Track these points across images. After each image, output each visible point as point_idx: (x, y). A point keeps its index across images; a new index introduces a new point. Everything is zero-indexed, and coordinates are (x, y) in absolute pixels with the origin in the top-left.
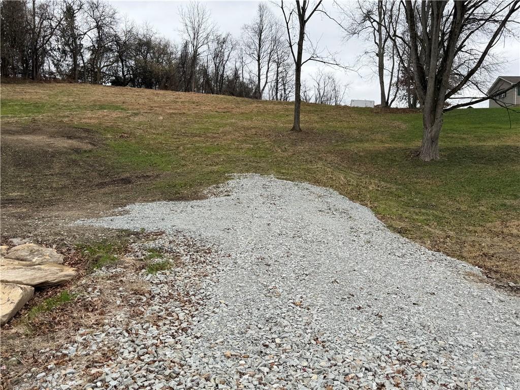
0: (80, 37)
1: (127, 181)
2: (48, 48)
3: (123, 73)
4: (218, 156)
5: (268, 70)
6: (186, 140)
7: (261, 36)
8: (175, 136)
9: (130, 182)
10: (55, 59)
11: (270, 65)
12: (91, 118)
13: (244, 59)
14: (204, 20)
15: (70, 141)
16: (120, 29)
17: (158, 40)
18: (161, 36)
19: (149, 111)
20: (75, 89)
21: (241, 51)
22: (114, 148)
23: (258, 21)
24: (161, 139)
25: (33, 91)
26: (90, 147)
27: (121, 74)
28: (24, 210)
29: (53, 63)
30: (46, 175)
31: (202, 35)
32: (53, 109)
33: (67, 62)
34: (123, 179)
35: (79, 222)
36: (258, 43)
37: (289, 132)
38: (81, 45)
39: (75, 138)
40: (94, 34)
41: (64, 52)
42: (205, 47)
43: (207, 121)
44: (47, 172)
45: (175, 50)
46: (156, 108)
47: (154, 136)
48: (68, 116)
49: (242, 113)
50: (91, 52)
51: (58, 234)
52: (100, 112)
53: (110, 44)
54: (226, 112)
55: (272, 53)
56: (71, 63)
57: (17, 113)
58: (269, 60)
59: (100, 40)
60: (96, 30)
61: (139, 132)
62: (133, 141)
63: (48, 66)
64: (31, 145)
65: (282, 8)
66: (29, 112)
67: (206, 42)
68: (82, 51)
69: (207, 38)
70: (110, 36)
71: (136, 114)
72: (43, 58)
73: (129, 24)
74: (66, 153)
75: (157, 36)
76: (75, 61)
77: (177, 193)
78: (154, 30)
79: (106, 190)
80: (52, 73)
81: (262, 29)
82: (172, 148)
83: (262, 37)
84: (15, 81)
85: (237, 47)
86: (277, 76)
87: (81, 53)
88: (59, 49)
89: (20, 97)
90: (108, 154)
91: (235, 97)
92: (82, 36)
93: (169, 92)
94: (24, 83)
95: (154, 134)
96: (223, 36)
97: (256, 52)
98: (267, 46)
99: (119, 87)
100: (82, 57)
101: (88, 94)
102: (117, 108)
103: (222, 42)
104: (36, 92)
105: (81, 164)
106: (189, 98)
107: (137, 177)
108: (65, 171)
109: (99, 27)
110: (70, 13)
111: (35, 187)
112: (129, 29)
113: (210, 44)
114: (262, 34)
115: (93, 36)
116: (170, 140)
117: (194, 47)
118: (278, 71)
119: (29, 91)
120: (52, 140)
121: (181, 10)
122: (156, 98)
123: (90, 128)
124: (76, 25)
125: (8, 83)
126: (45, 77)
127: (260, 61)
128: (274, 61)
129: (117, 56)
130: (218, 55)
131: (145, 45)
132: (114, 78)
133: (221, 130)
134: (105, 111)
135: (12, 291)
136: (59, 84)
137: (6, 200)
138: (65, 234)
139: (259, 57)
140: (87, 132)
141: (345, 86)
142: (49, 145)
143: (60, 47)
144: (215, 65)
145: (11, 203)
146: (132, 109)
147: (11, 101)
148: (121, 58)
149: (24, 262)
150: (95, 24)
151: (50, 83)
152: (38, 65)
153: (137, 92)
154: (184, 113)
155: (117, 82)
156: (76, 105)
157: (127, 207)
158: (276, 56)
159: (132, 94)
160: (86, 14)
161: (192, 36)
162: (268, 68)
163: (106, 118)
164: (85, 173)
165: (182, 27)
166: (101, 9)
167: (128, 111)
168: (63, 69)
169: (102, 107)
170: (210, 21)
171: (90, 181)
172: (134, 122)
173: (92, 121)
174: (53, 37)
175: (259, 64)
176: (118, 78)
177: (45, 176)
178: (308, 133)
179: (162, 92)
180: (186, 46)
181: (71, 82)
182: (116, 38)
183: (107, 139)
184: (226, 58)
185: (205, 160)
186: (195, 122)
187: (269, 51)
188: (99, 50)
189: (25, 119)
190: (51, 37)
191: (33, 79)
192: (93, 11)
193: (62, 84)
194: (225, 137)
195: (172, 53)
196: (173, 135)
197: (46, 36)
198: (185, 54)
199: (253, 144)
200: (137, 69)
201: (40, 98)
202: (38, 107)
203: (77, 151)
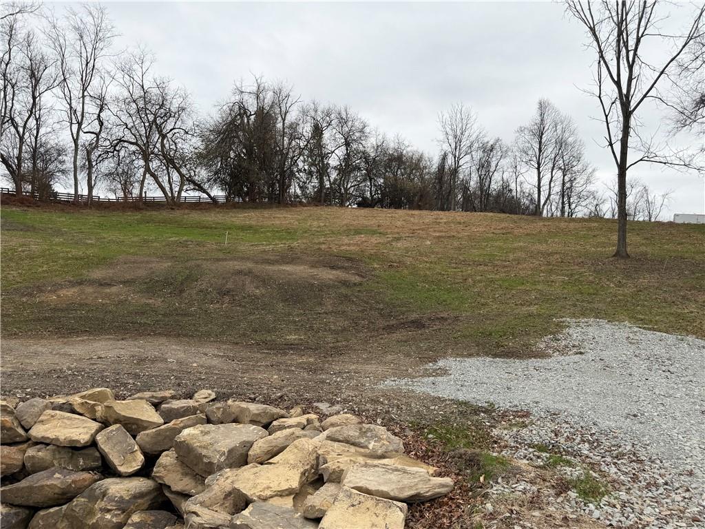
0: (326, 156)
1: (418, 324)
2: (295, 169)
3: (371, 193)
4: (527, 292)
5: (551, 179)
6: (469, 270)
7: (541, 138)
8: (453, 265)
9: (424, 326)
10: (301, 181)
11: (553, 174)
12: (349, 245)
13: (518, 168)
14: (469, 125)
15: (334, 272)
16: (369, 145)
17: (410, 154)
18: (415, 148)
19: (411, 235)
20: (322, 213)
21: (515, 159)
22: (387, 280)
23: (538, 121)
24: (438, 268)
25: (281, 216)
26: (357, 279)
27: (368, 194)
28: (312, 360)
29: (299, 185)
30: (320, 313)
31: (465, 143)
32: (306, 235)
33: (313, 184)
34: (413, 322)
35: (389, 383)
36: (538, 147)
37: (611, 259)
38: (328, 164)
39: (339, 268)
40: (341, 152)
41: (310, 173)
42: (468, 158)
43: (487, 245)
44: (319, 309)
45: (429, 164)
46: (418, 232)
47: (428, 265)
48: (324, 243)
49: (528, 235)
50: (337, 171)
51: (375, 402)
52: (357, 238)
53: (359, 161)
54: (506, 233)
55: (557, 158)
56: (317, 185)
57: (270, 240)
58: (554, 166)
59: (348, 157)
60: (344, 148)
61: (408, 261)
62: (406, 271)
63: (295, 189)
64: (294, 276)
65: (600, 97)
66: (283, 239)
67: (469, 151)
68: (329, 170)
69: (470, 147)
70: (359, 153)
71: (398, 239)
72: (290, 180)
73: (380, 137)
74: (334, 286)
75: (409, 149)
76: (321, 182)
77: (498, 345)
78: (406, 143)
79: (397, 335)
80: (298, 197)
81: (544, 129)
82: (457, 281)
83: (543, 140)
84: (262, 206)
85: (510, 153)
86: (563, 187)
87: (328, 173)
88: (305, 170)
89: (270, 223)
90: (382, 288)
91: (508, 215)
92: (330, 155)
93: (424, 212)
94: (271, 208)
95: (427, 262)
96: (491, 143)
97: (534, 159)
98: (550, 151)
99: (367, 209)
100: (329, 177)
101: (338, 218)
102: (374, 233)
103: (489, 150)
104: (285, 218)
105: (355, 300)
106: (451, 218)
107: (429, 319)
108: (339, 309)
109: (347, 144)
110: (318, 131)
111: (311, 328)
112: (379, 144)
113: (473, 153)
114: (543, 136)
115: (341, 153)
116: (449, 270)
117: (455, 158)
118: (563, 179)
119: (278, 216)
120: (314, 271)
121: (441, 116)
122: (412, 219)
123: (353, 256)
124: (324, 142)
125: (256, 208)
126: (291, 201)
127: (541, 169)
128: (560, 168)
129: (365, 174)
130: (484, 166)
131: (397, 160)
132: (361, 199)
133: (511, 257)
134: (363, 236)
135: (388, 513)
136: (305, 208)
137: (285, 344)
138: (386, 402)
139: (539, 164)
140: (349, 261)
141: (663, 196)
142: (313, 277)
143: (306, 167)
144: (480, 178)
145: (292, 349)
146: (391, 233)
147: (262, 227)
148: (369, 176)
149: (362, 450)
150: (343, 141)
151: (296, 207)
152: (285, 187)
153: (389, 213)
154: (454, 236)
155: (364, 204)
156: (329, 231)
157: (441, 363)
158: (561, 162)
159: (384, 215)
160: (334, 131)
161: (453, 146)
162: (552, 177)
163: (365, 244)
164: (363, 311)
165: (442, 137)
166: (350, 124)
167: (388, 236)
168: (308, 192)
169: (358, 232)
170: (475, 127)
171: (372, 323)
172: (399, 249)
173: (352, 248)
174: (302, 158)
175: (539, 173)
176: (365, 199)
177: (319, 315)
178: (640, 260)
179: (416, 212)
180: (444, 158)
181: (317, 206)
182: (365, 156)
183: (375, 269)
184: (492, 169)
185: (510, 298)
186: (472, 246)
187: (553, 156)
188: (346, 168)
189: (281, 247)
190: (299, 158)
191: (279, 203)
192: (342, 127)
193: (309, 208)
194: (520, 266)
195: (425, 168)
196: (450, 263)
197: (294, 156)
198: (442, 167)
199: (567, 276)
200: (385, 188)
201: (290, 223)
202: (290, 233)
203: (345, 283)
